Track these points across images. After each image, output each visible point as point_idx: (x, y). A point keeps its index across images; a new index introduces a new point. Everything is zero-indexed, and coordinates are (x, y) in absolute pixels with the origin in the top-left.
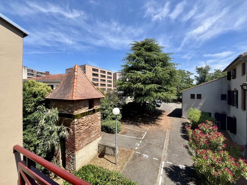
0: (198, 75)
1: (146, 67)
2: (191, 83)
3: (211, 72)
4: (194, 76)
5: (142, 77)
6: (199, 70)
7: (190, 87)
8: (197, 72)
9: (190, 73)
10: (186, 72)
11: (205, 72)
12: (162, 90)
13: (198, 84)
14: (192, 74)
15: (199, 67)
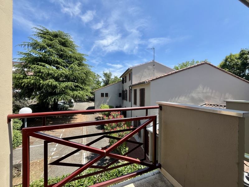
0: (104, 79)
1: (60, 63)
2: (100, 85)
3: (112, 77)
4: (102, 79)
5: (56, 73)
6: (105, 75)
7: (99, 88)
8: (104, 76)
9: (99, 76)
10: (96, 75)
11: (108, 77)
12: (79, 89)
13: (104, 86)
14: (101, 77)
15: (105, 72)
